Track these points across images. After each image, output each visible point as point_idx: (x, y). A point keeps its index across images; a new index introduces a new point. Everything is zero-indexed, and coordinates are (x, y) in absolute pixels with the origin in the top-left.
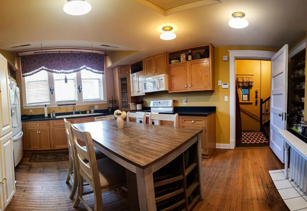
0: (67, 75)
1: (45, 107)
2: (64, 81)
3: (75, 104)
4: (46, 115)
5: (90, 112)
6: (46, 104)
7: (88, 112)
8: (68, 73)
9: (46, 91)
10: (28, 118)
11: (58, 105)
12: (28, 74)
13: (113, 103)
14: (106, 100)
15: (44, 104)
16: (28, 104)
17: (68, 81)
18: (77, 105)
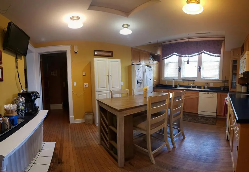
0: (189, 58)
1: (173, 80)
2: (187, 62)
3: (195, 80)
4: (173, 86)
5: (204, 88)
6: (174, 78)
7: (202, 87)
8: (190, 57)
9: (176, 69)
10: (162, 86)
11: (183, 80)
12: (165, 57)
13: (225, 83)
14: (221, 80)
15: (173, 78)
16: (165, 77)
17: (190, 62)
18: (196, 81)
